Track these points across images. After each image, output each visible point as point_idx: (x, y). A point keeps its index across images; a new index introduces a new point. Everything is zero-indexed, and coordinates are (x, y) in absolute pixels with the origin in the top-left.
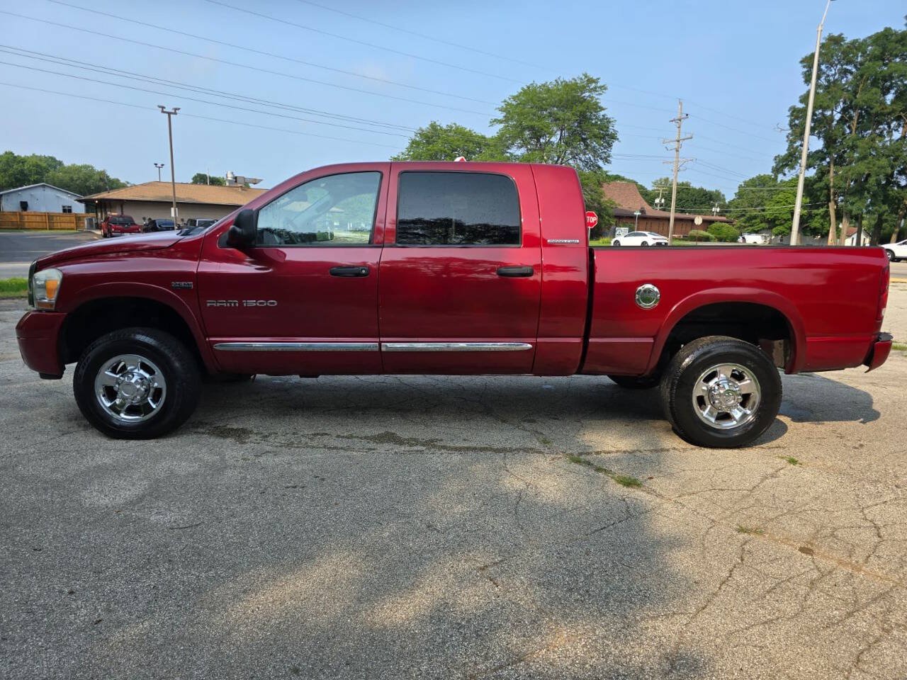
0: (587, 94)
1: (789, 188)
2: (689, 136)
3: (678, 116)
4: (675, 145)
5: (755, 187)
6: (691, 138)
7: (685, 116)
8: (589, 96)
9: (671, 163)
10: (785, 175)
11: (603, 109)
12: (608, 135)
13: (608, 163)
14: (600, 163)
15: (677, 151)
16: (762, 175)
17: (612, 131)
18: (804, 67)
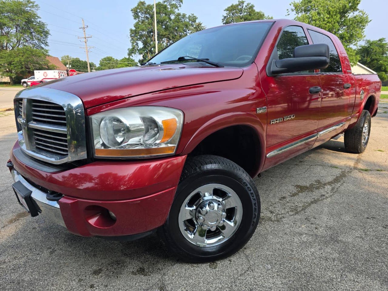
0: (29, 9)
1: (123, 62)
2: (90, 36)
3: (83, 27)
4: (84, 40)
5: (107, 61)
6: (91, 37)
7: (86, 27)
8: (30, 10)
9: (83, 48)
10: (132, 56)
11: (40, 18)
12: (44, 31)
13: (47, 46)
14: (43, 46)
15: (86, 43)
16: (108, 56)
17: (46, 29)
18: (133, 13)
